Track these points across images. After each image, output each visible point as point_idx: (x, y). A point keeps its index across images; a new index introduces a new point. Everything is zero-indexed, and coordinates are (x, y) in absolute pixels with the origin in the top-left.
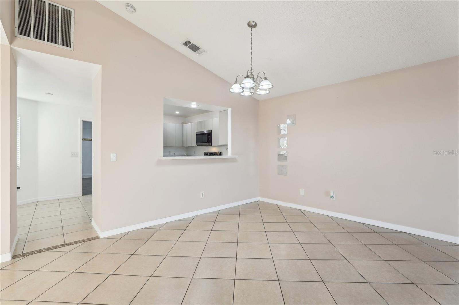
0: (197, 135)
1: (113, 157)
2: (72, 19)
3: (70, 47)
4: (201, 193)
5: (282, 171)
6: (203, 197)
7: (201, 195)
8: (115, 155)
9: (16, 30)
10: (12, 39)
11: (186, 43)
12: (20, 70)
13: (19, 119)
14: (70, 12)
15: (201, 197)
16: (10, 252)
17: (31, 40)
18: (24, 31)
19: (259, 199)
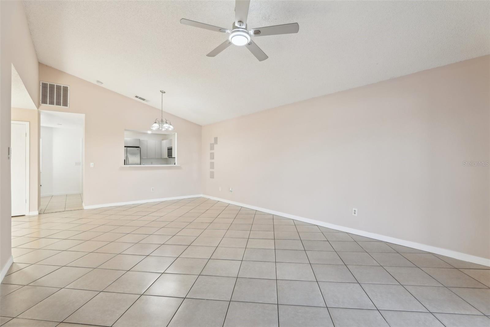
0: (168, 149)
1: (92, 164)
2: (69, 91)
3: (67, 106)
4: (152, 188)
5: (212, 176)
6: (154, 191)
7: (152, 190)
8: (93, 163)
9: (41, 102)
10: (38, 106)
11: (137, 97)
12: (42, 116)
13: (41, 139)
14: (68, 87)
15: (152, 191)
16: (38, 210)
17: (48, 105)
18: (44, 102)
19: (202, 195)
